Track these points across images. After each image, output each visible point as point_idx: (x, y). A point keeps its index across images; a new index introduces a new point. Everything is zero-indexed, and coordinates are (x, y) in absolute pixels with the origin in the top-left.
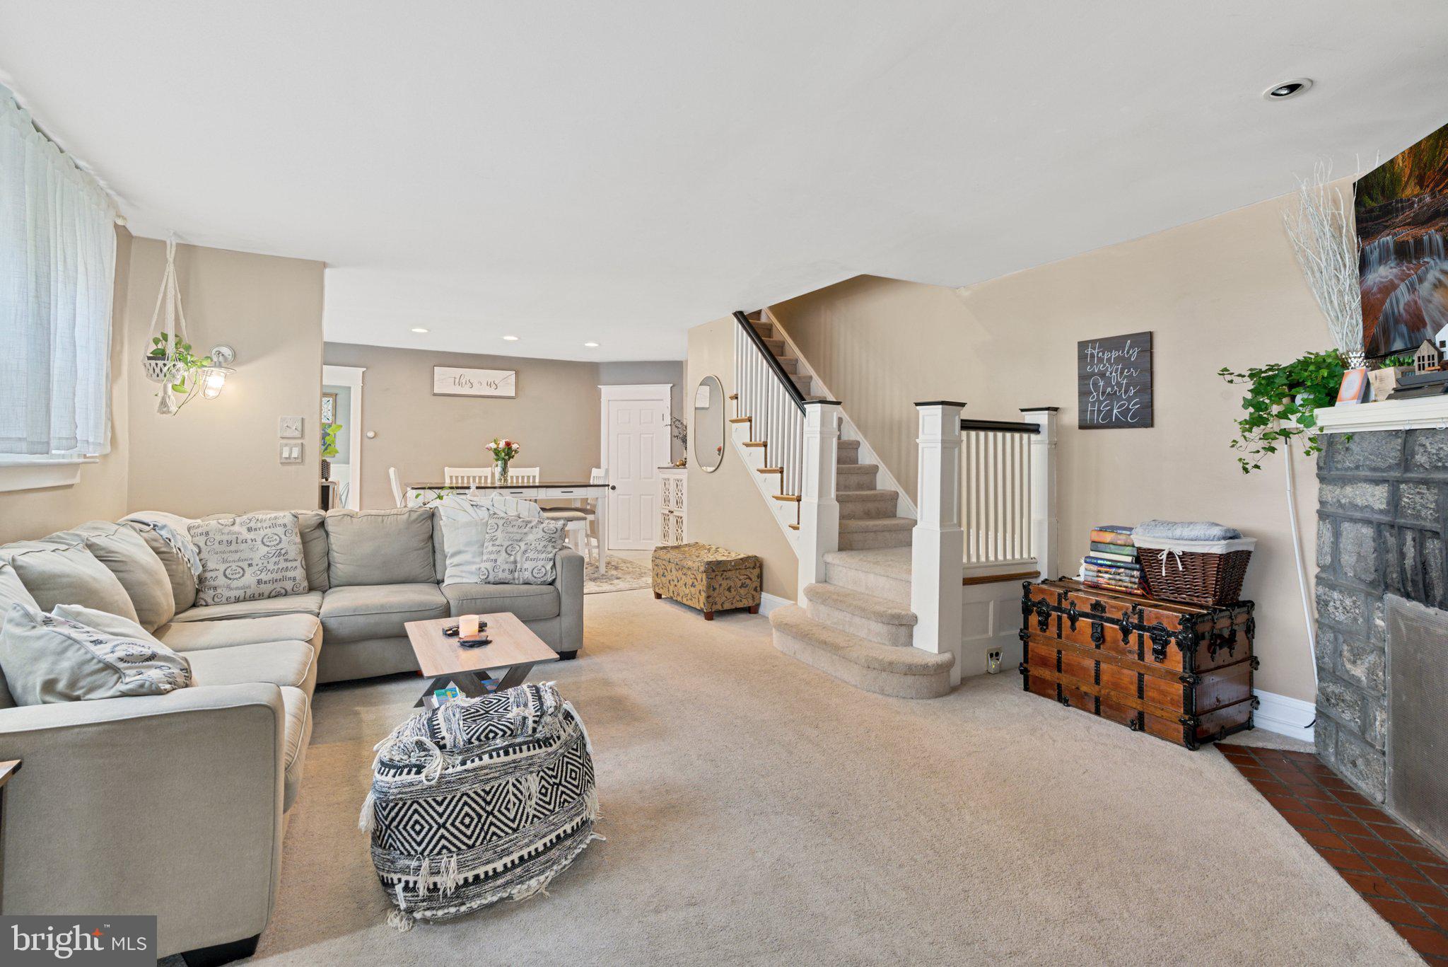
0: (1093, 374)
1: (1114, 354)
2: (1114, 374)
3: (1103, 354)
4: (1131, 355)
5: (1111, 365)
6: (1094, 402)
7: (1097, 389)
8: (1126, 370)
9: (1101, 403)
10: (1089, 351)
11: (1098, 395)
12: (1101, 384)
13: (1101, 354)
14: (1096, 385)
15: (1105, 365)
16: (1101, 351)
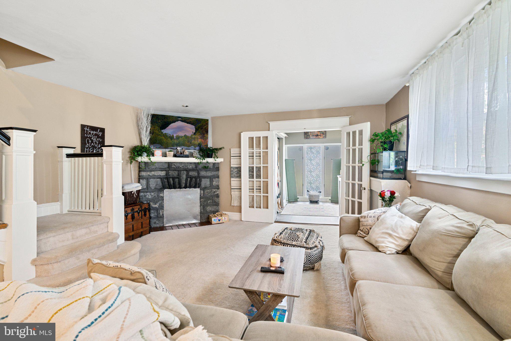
0: (87, 137)
1: (94, 132)
2: (94, 139)
3: (91, 131)
4: (100, 134)
5: (93, 136)
6: (88, 147)
7: (88, 143)
8: (98, 139)
9: (90, 148)
10: (86, 129)
11: (89, 145)
12: (90, 141)
13: (90, 131)
14: (88, 141)
15: (91, 135)
16: (90, 130)
